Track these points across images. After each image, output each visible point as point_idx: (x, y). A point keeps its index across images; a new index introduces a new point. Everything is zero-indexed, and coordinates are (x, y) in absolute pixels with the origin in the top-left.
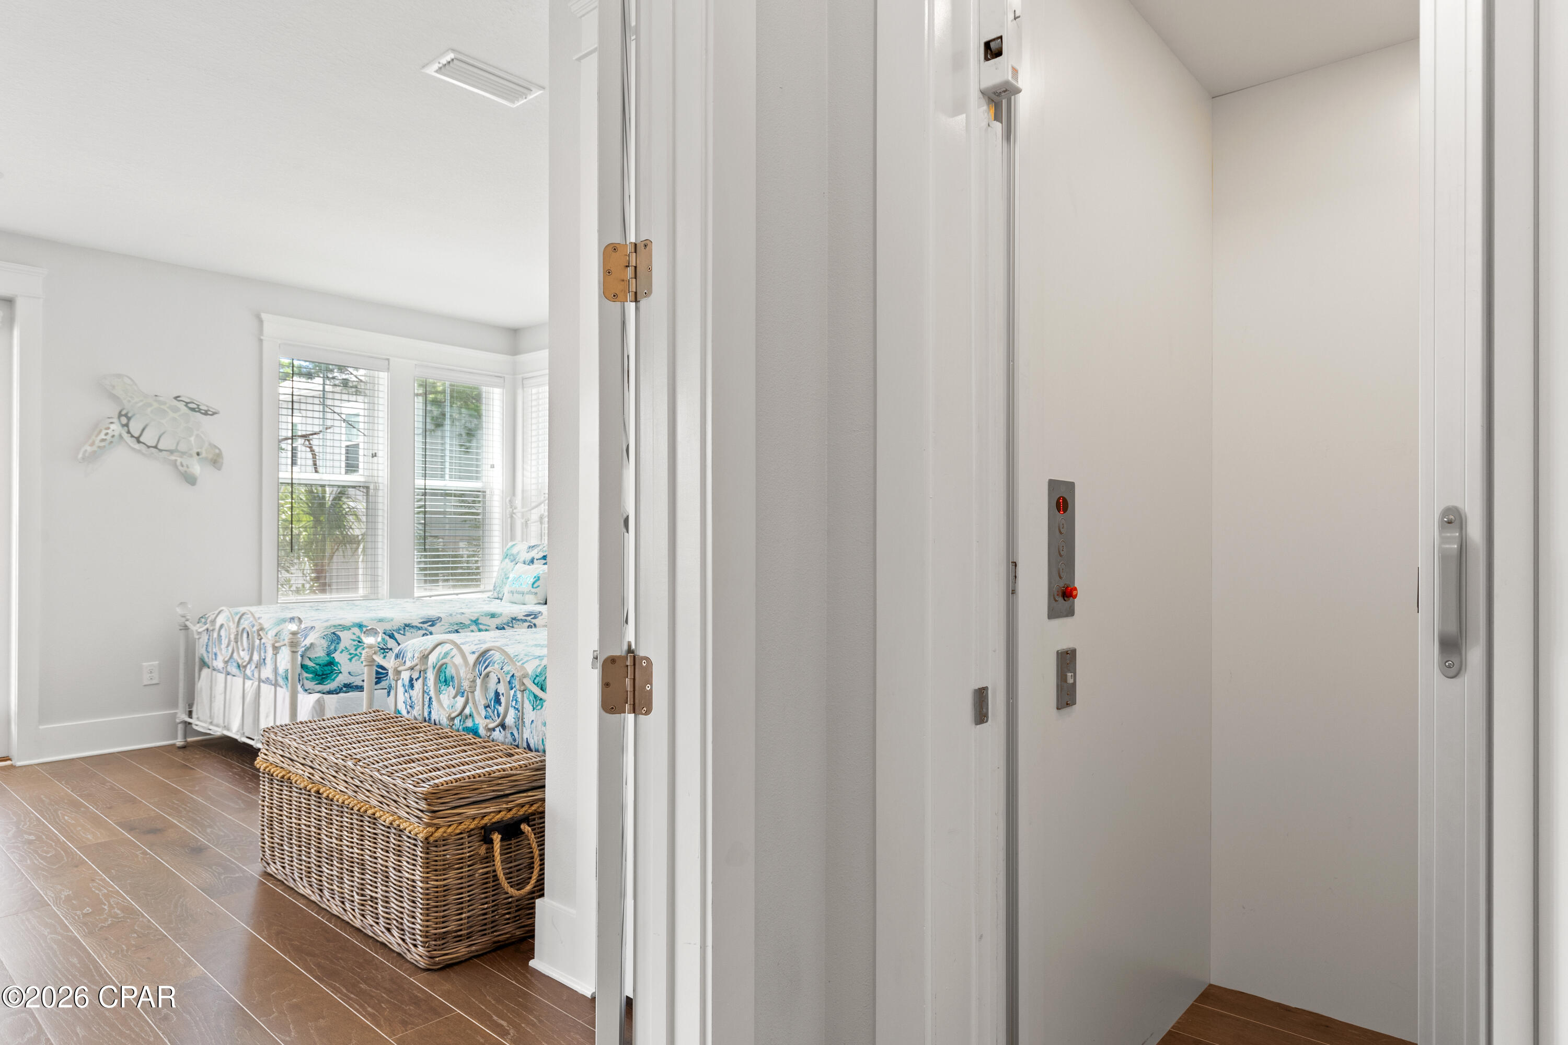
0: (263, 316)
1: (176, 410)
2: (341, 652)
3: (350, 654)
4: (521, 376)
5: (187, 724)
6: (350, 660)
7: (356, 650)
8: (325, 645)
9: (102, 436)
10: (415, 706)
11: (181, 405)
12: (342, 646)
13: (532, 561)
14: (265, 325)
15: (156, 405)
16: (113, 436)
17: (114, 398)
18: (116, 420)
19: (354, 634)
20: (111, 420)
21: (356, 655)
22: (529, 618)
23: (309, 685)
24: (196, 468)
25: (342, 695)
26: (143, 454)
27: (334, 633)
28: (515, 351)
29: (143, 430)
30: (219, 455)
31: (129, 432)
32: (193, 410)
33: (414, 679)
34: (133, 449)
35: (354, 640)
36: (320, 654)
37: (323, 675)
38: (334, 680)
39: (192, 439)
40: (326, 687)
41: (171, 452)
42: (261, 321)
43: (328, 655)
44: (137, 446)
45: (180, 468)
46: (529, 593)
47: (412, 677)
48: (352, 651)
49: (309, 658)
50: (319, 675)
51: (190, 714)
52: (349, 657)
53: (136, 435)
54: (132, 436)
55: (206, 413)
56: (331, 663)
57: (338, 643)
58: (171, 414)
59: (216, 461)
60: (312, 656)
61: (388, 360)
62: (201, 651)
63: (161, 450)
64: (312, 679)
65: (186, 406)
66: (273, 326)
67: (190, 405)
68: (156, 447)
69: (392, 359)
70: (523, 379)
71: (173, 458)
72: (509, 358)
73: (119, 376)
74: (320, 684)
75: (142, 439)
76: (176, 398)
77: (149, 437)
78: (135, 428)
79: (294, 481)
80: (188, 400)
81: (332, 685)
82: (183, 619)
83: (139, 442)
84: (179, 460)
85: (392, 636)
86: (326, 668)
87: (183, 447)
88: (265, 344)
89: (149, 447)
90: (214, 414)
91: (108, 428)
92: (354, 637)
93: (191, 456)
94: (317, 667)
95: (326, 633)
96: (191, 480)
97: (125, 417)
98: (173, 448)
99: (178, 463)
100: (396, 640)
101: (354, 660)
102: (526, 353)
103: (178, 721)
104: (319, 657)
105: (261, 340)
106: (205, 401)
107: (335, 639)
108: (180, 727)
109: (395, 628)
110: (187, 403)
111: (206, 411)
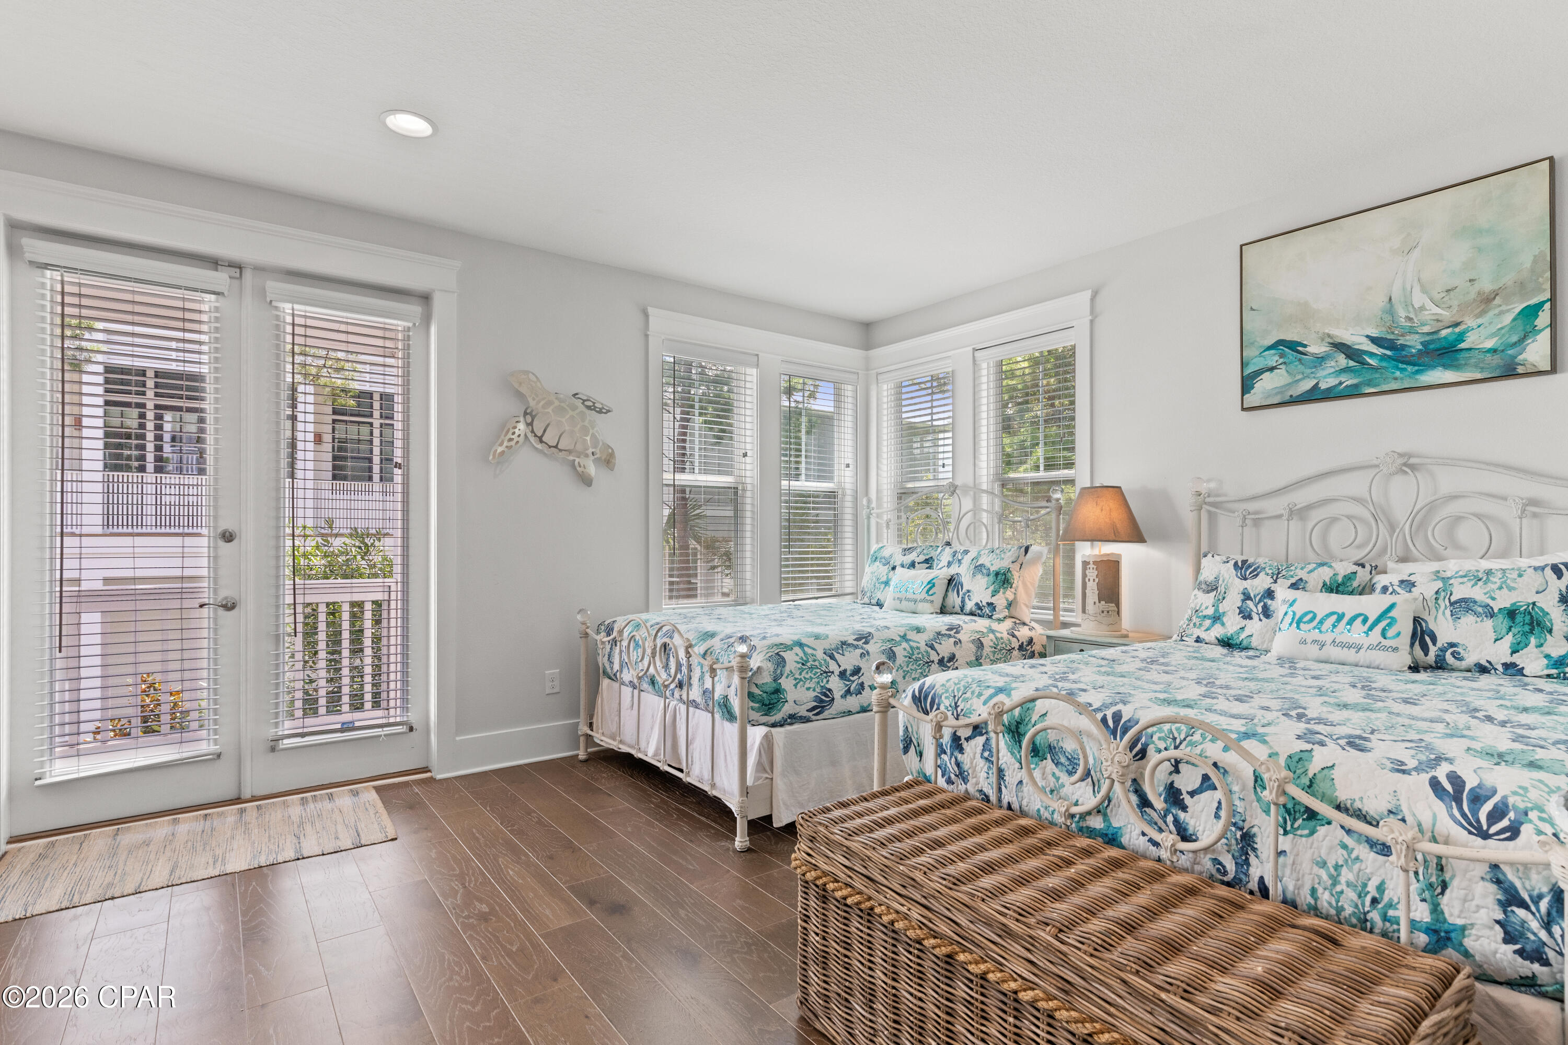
0: (650, 310)
1: (574, 408)
2: (787, 677)
3: (796, 679)
4: (875, 371)
5: (589, 737)
6: (795, 686)
7: (800, 674)
8: (772, 670)
9: (510, 436)
10: (970, 778)
11: (578, 403)
12: (787, 670)
13: (913, 565)
14: (651, 319)
15: (557, 403)
16: (519, 436)
17: (520, 396)
18: (522, 419)
19: (797, 655)
20: (517, 419)
21: (801, 680)
22: (952, 633)
23: (755, 716)
24: (592, 469)
25: (788, 728)
26: (545, 454)
27: (777, 654)
28: (868, 345)
29: (545, 431)
30: (612, 455)
31: (533, 431)
32: (589, 407)
33: (963, 739)
34: (536, 449)
35: (798, 663)
36: (766, 679)
37: (770, 704)
38: (780, 710)
39: (588, 438)
40: (772, 719)
41: (570, 452)
42: (646, 315)
43: (775, 680)
44: (539, 446)
45: (578, 469)
46: (924, 600)
47: (958, 734)
48: (797, 676)
49: (756, 685)
50: (766, 705)
51: (591, 726)
52: (794, 682)
53: (539, 434)
54: (536, 436)
55: (600, 412)
56: (777, 691)
57: (784, 667)
58: (571, 413)
59: (608, 461)
60: (760, 682)
61: (757, 355)
62: (602, 660)
63: (561, 450)
64: (758, 710)
65: (583, 403)
66: (660, 321)
67: (586, 403)
68: (556, 447)
69: (761, 355)
70: (878, 374)
71: (571, 458)
72: (860, 353)
73: (526, 372)
74: (766, 715)
75: (544, 439)
76: (574, 395)
77: (550, 438)
78: (538, 428)
79: (676, 483)
80: (585, 398)
81: (778, 717)
82: (584, 627)
83: (541, 441)
84: (577, 460)
85: (832, 657)
86: (773, 696)
87: (579, 447)
88: (650, 338)
89: (550, 447)
90: (608, 411)
91: (515, 427)
92: (797, 659)
93: (587, 456)
94: (765, 695)
95: (770, 654)
96: (587, 481)
97: (529, 415)
98: (571, 447)
99: (576, 463)
100: (836, 661)
101: (799, 686)
102: (879, 347)
103: (580, 733)
104: (767, 683)
105: (647, 336)
106: (601, 399)
107: (780, 661)
108: (582, 739)
109: (833, 647)
110: (584, 401)
111: (601, 409)
